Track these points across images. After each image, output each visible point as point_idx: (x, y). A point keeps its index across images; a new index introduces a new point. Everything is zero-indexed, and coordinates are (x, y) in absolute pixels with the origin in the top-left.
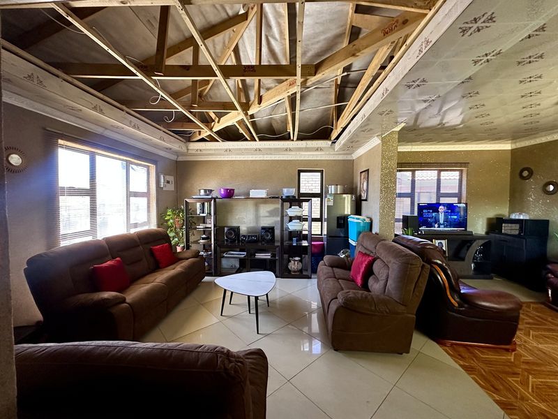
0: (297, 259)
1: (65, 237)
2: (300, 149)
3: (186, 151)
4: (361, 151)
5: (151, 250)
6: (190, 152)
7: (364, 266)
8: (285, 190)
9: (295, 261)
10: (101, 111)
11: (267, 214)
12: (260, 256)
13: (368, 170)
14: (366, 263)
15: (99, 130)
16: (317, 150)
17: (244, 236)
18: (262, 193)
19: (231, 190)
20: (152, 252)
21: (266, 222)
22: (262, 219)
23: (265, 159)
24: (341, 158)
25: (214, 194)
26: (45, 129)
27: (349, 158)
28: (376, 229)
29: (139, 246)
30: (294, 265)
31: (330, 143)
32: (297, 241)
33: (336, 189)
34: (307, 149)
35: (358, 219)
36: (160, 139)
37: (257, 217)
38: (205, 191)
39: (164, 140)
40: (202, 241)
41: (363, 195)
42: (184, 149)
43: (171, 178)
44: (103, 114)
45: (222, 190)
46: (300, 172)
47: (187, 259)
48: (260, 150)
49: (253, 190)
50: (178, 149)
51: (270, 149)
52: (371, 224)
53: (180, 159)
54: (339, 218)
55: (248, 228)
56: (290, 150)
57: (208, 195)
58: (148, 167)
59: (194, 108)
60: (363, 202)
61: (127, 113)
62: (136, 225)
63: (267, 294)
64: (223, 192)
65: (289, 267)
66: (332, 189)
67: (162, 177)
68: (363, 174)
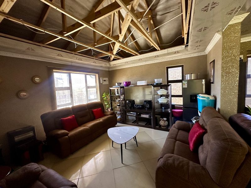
0: (165, 119)
1: (59, 106)
2: (165, 55)
3: (109, 66)
4: (210, 47)
5: (92, 111)
6: (111, 66)
7: (196, 136)
8: (156, 80)
9: (164, 120)
10: (62, 56)
11: (149, 93)
12: (143, 116)
13: (214, 61)
14: (197, 134)
15: (70, 64)
16: (175, 53)
17: (136, 105)
18: (143, 83)
19: (128, 82)
20: (92, 112)
21: (149, 98)
22: (147, 96)
23: (147, 64)
24: (196, 55)
25: (122, 85)
26: (47, 67)
27: (203, 54)
28: (218, 106)
29: (87, 109)
30: (162, 122)
31: (184, 46)
32: (165, 109)
33: (191, 77)
34: (169, 54)
35: (204, 97)
36: (94, 63)
37: (144, 95)
38: (118, 83)
39: (96, 63)
40: (118, 107)
41: (211, 79)
42: (108, 65)
43: (107, 79)
44: (63, 57)
45: (125, 83)
46: (168, 68)
47: (108, 115)
48: (141, 60)
49: (138, 82)
50: (105, 66)
51: (147, 58)
52: (215, 102)
53: (110, 70)
54: (191, 96)
55: (140, 101)
56: (158, 56)
57: (119, 85)
58: (95, 75)
59: (95, 45)
60: (212, 84)
61: (75, 54)
62: (90, 100)
63: (125, 143)
64: (125, 84)
65: (160, 123)
66: (188, 77)
67: (101, 79)
68: (211, 63)
